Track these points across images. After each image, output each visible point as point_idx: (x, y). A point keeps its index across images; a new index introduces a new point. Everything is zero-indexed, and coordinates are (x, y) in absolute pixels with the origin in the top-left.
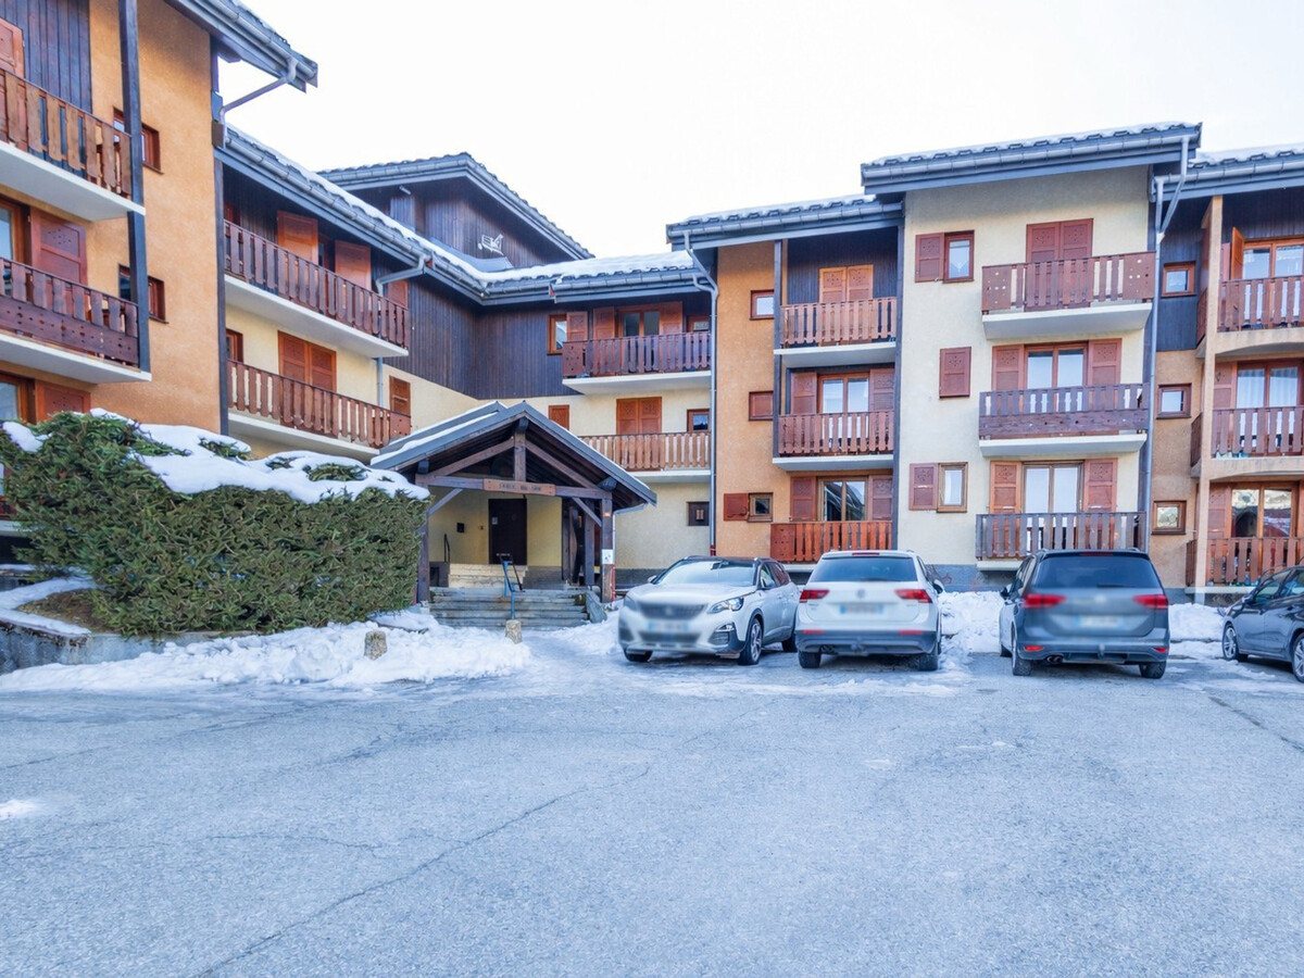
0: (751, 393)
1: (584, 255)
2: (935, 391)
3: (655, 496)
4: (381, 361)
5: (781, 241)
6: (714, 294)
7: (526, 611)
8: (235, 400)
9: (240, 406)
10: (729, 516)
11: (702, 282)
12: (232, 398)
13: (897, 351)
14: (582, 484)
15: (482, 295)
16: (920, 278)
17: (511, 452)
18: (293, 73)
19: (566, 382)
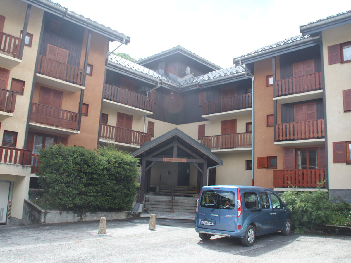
0: (268, 116)
1: (218, 68)
2: (342, 109)
3: (222, 161)
4: (146, 116)
5: (275, 57)
6: (253, 79)
7: (178, 206)
8: (102, 135)
9: (103, 137)
10: (259, 167)
11: (249, 75)
12: (101, 134)
13: (323, 94)
14: (196, 157)
15: (179, 89)
16: (331, 63)
17: (173, 147)
18: (124, 41)
19: (203, 116)
